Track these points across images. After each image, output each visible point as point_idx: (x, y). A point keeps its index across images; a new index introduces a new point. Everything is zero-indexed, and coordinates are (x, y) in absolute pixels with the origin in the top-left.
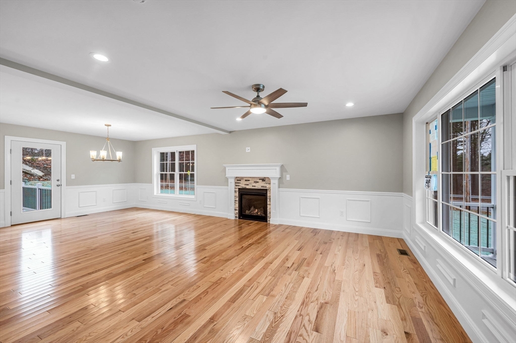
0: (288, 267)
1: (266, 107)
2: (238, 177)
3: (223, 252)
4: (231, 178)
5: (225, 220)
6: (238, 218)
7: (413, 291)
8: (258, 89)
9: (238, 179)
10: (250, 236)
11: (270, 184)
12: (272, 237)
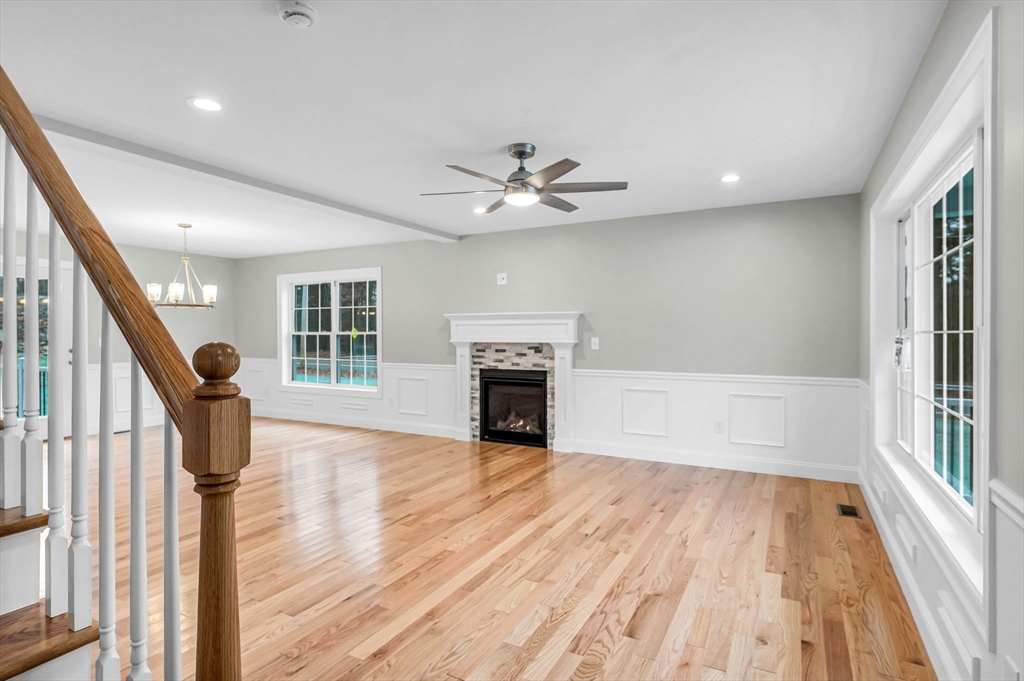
0: (587, 535)
1: (539, 191)
2: (480, 344)
3: (447, 506)
4: (463, 344)
5: (449, 444)
6: (478, 439)
7: (844, 578)
8: (521, 152)
9: (480, 348)
10: (506, 476)
11: (552, 358)
12: (556, 479)
